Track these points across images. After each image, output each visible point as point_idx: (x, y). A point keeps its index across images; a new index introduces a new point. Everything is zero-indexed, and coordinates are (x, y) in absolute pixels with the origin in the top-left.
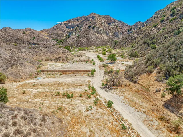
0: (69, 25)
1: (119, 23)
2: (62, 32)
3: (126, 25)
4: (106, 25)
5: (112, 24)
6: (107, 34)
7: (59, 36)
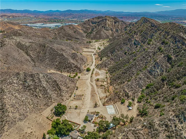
0: (93, 22)
1: (121, 22)
2: (89, 27)
3: (125, 24)
4: (114, 24)
5: (117, 23)
6: (112, 31)
7: (87, 30)
